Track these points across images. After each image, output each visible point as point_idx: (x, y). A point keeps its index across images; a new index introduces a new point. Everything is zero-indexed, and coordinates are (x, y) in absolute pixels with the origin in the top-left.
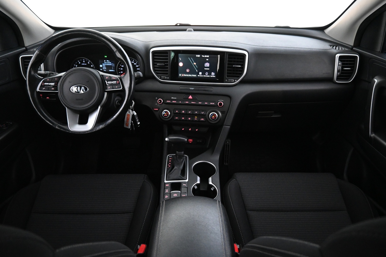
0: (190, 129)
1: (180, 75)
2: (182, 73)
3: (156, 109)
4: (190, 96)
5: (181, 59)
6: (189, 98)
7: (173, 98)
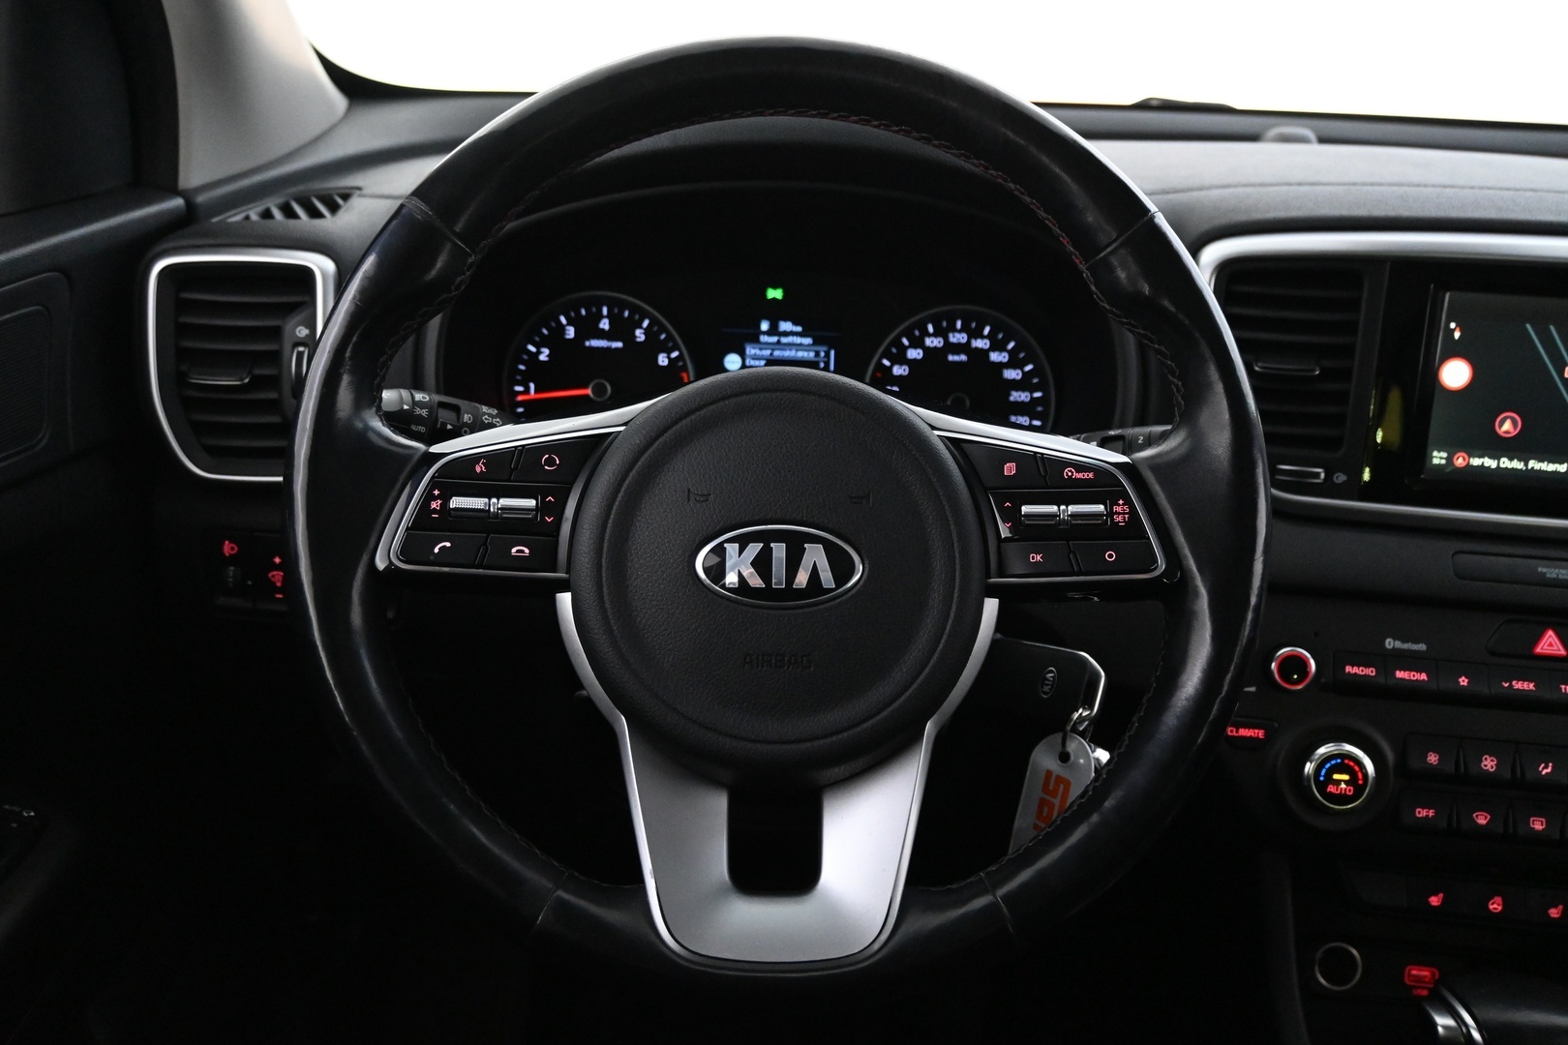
0: (1496, 906)
1: (1438, 458)
2: (1452, 447)
3: (1243, 732)
4: (1550, 633)
5: (1457, 335)
6: (1539, 650)
7: (1398, 644)
